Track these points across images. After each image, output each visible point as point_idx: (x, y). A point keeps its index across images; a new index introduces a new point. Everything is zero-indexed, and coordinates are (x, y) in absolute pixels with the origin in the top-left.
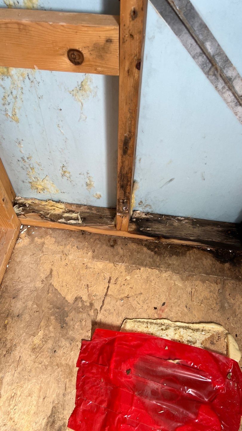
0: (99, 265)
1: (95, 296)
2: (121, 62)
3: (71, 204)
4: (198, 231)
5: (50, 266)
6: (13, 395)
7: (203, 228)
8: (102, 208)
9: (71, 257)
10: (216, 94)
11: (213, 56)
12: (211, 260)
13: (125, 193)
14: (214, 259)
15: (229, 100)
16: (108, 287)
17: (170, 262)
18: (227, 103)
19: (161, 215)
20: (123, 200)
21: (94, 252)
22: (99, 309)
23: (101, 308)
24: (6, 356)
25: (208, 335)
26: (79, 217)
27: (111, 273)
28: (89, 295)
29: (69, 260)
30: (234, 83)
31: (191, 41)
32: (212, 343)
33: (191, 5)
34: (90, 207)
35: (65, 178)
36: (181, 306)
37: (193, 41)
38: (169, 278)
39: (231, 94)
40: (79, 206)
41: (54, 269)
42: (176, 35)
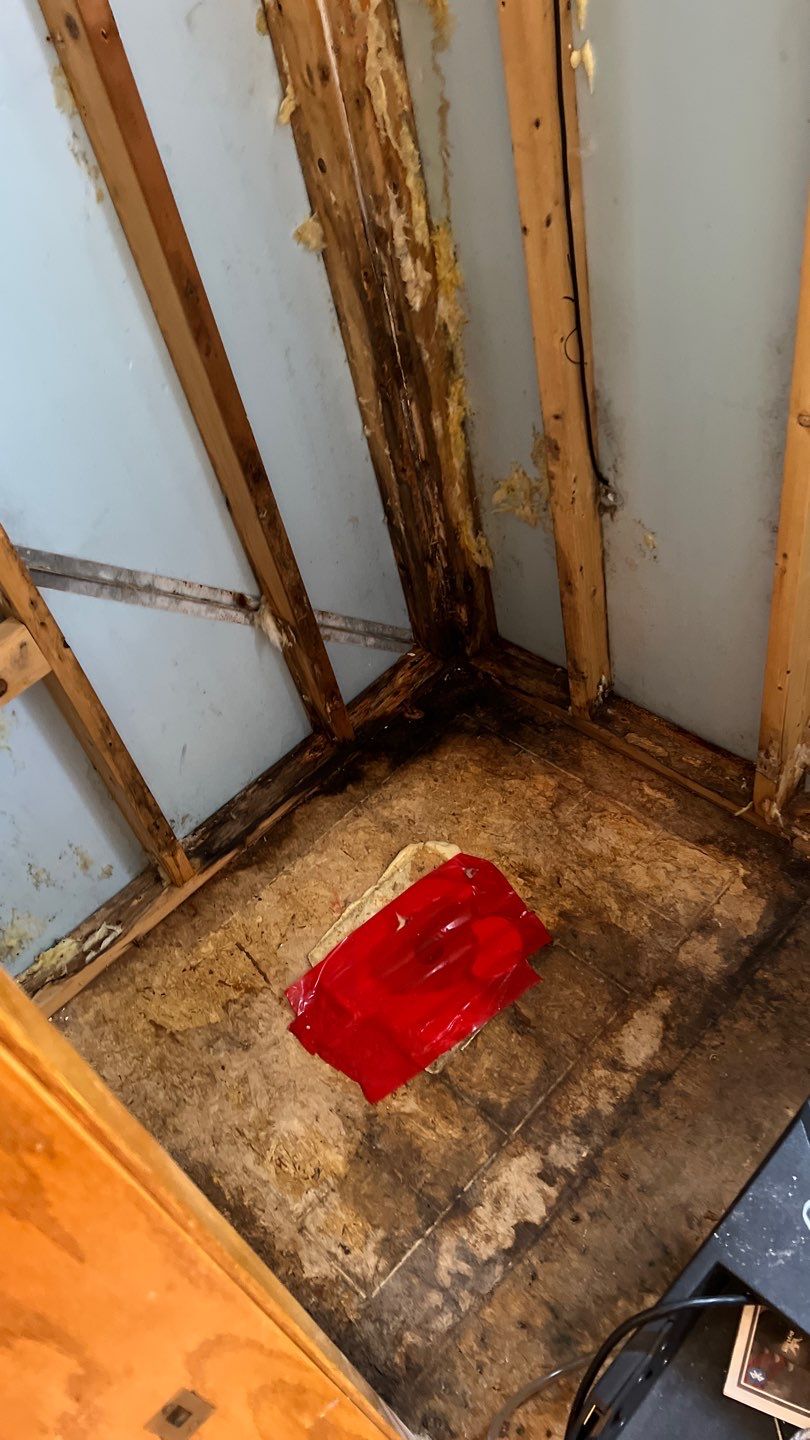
0: (207, 949)
1: (243, 979)
2: (47, 655)
3: (78, 929)
4: (275, 787)
5: (144, 1020)
6: (278, 1162)
7: (279, 777)
8: (126, 887)
9: (157, 981)
10: (149, 611)
11: (116, 579)
12: (327, 801)
13: (149, 809)
14: (329, 798)
15: (166, 605)
16: (247, 954)
17: (287, 852)
18: (167, 609)
19: (214, 816)
20: (155, 824)
21: (179, 945)
22: (265, 983)
23: (266, 979)
24: (219, 1148)
25: (408, 867)
26: (111, 927)
27: (232, 939)
28: (235, 987)
29: (159, 988)
30: (157, 586)
31: (82, 585)
32: (421, 870)
33: (59, 556)
34: (109, 904)
35: (43, 886)
36: (350, 877)
37: (85, 583)
38: (305, 868)
39: (163, 598)
40: (91, 918)
41: (154, 1015)
42: (64, 590)
